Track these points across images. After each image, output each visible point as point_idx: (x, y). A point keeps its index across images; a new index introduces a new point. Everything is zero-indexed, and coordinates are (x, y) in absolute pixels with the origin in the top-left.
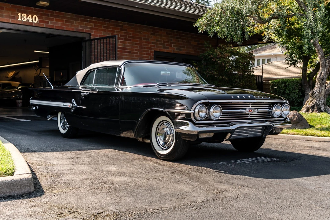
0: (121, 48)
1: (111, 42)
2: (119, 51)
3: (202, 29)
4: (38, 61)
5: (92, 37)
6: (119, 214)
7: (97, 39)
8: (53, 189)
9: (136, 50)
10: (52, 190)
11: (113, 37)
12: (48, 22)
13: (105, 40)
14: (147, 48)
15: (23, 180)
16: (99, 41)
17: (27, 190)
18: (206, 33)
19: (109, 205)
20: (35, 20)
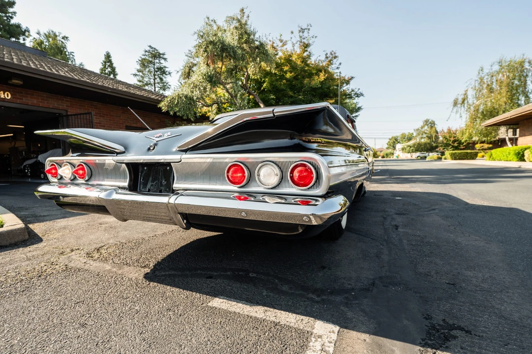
0: (96, 123)
1: (88, 118)
2: (95, 125)
3: (164, 109)
4: (12, 135)
5: (69, 113)
6: (120, 245)
7: (74, 115)
8: (49, 234)
9: (110, 125)
10: (48, 236)
11: (90, 113)
12: (22, 99)
13: (82, 116)
14: (120, 123)
15: (15, 230)
16: (76, 116)
17: (20, 238)
18: (167, 112)
19: (109, 239)
20: (8, 97)
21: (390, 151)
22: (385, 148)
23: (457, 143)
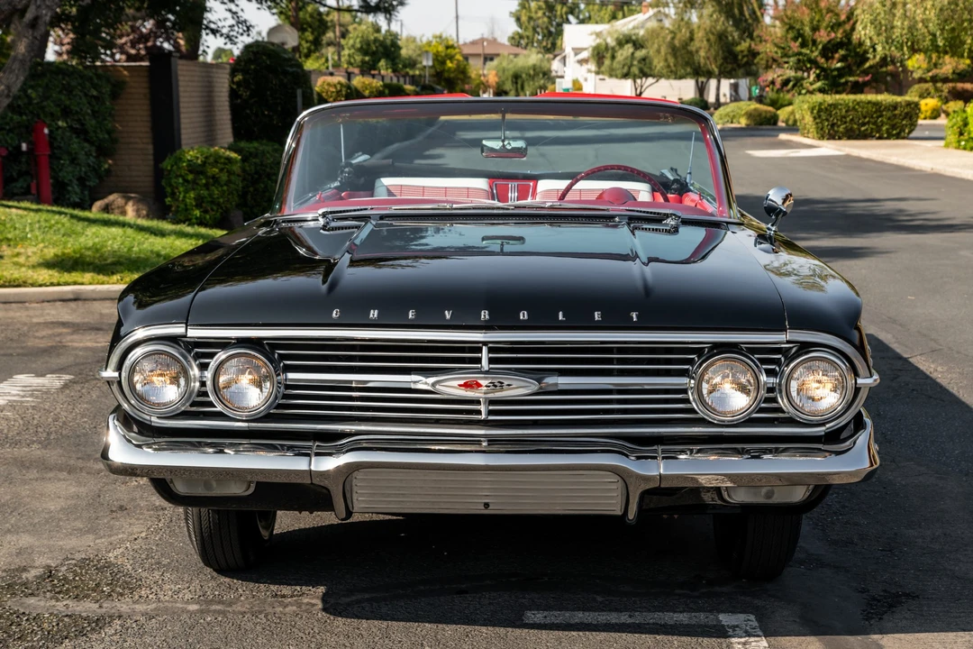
21: (532, 58)
22: (504, 40)
23: (843, 59)
